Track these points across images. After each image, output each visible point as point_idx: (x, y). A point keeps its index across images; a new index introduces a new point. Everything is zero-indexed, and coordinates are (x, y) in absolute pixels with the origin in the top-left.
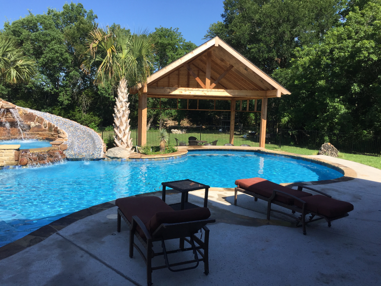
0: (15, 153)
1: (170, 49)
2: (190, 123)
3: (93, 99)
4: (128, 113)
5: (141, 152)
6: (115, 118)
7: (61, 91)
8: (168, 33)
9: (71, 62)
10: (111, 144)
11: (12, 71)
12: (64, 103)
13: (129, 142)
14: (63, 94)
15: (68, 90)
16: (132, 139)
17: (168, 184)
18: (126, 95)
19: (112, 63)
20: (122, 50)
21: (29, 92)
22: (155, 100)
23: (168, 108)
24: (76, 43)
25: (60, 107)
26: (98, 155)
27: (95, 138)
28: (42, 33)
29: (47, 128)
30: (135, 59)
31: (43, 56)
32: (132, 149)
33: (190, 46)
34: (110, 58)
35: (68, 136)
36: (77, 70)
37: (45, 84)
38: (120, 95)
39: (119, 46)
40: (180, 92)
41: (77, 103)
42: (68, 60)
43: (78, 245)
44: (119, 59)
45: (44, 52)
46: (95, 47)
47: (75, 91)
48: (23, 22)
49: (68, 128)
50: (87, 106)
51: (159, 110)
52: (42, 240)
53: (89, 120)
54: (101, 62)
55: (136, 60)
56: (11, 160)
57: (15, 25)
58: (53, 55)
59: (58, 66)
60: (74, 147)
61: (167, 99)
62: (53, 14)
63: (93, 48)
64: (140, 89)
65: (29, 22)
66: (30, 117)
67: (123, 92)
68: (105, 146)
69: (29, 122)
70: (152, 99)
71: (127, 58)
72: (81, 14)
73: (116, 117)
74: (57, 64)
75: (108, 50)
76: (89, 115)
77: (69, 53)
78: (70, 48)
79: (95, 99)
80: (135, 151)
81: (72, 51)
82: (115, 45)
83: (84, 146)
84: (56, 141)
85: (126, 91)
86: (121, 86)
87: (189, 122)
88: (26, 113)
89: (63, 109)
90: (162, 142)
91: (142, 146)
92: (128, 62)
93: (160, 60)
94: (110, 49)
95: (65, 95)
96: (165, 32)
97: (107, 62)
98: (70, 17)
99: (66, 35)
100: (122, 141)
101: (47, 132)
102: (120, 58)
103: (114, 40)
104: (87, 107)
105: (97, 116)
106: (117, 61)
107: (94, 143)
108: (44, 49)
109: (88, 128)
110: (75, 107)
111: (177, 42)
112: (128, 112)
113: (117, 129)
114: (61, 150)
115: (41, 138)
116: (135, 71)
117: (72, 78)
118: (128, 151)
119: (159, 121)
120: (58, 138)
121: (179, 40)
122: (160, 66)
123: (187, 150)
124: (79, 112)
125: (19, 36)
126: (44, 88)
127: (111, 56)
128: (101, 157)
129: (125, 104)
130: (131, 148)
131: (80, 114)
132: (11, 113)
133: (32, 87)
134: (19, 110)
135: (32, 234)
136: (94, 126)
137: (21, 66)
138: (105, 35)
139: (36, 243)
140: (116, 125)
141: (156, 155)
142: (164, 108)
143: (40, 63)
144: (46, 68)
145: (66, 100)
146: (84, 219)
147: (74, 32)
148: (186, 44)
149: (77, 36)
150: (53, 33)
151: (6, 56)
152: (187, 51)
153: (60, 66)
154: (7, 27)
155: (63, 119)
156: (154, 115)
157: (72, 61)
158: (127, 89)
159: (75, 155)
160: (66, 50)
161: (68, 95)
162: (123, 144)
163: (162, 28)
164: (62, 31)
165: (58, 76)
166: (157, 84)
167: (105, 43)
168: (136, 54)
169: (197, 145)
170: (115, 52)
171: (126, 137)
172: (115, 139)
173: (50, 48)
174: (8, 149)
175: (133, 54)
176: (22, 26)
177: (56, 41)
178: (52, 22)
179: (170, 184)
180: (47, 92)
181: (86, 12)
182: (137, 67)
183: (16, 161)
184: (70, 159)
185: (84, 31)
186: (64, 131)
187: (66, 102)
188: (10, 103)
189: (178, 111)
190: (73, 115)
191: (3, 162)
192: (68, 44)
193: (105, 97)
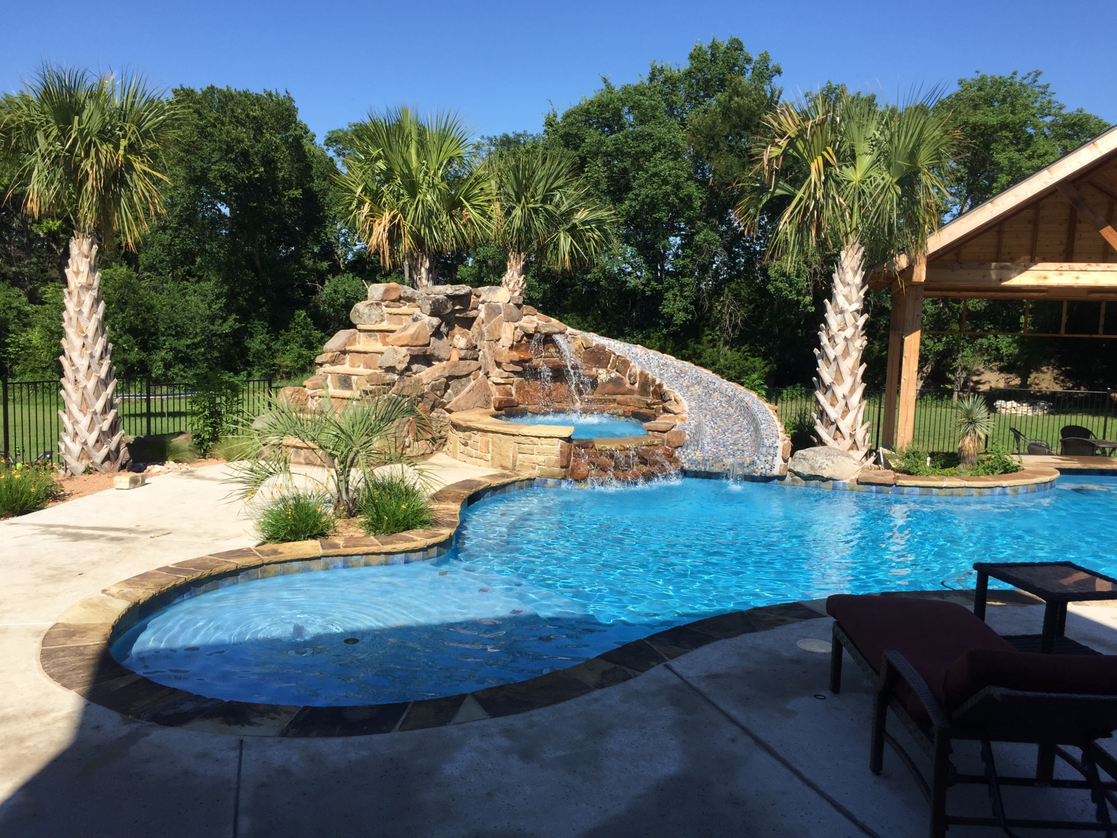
0: (561, 447)
1: (1007, 142)
2: (1063, 381)
3: (751, 307)
4: (861, 346)
5: (893, 466)
6: (820, 362)
7: (670, 288)
8: (1003, 90)
9: (701, 207)
10: (803, 437)
11: (562, 239)
12: (676, 320)
13: (860, 433)
14: (673, 294)
15: (688, 285)
16: (867, 424)
17: (997, 569)
18: (858, 293)
19: (822, 200)
20: (853, 157)
21: (591, 293)
22: (943, 308)
23: (989, 331)
24: (718, 151)
25: (665, 331)
26: (768, 466)
27: (760, 416)
28: (632, 133)
29: (637, 385)
30: (895, 180)
31: (630, 195)
32: (866, 455)
33: (1081, 126)
34: (818, 183)
35: (687, 409)
36: (714, 229)
37: (630, 269)
38: (840, 291)
39: (846, 146)
40: (1040, 277)
41: (708, 319)
42: (691, 202)
43: (723, 707)
44: (842, 186)
45: (634, 184)
46: (777, 158)
47: (704, 287)
48: (588, 109)
49: (688, 387)
50: (735, 327)
51: (954, 340)
52: (631, 678)
53: (737, 367)
54: (790, 198)
55: (897, 183)
56: (551, 465)
57: (569, 120)
58: (655, 189)
59: (665, 219)
60: (702, 439)
61: (984, 303)
62: (661, 78)
63: (770, 160)
64: (903, 272)
65: (603, 107)
66: (598, 357)
67: (848, 284)
68: (786, 442)
69: (594, 369)
70: (934, 303)
71: (868, 181)
72: (737, 68)
73: (825, 358)
74: (663, 215)
75: (813, 161)
76: (740, 354)
77: (697, 181)
78: (699, 167)
79: (757, 306)
80: (876, 462)
81: (704, 175)
82: (834, 146)
83: (730, 439)
84: (657, 421)
85: (858, 280)
86: (844, 265)
87: (1061, 378)
88: (589, 345)
89: (671, 335)
90: (967, 440)
91: (899, 446)
92: (870, 193)
93: (968, 180)
94: (820, 158)
95: (678, 298)
96: (991, 87)
97: (809, 197)
98: (707, 81)
99: (693, 133)
100: (838, 429)
101: (637, 396)
102: (846, 183)
103: (834, 130)
104: (733, 331)
105: (759, 356)
106: (838, 193)
107: (756, 432)
108: (634, 176)
109: (742, 388)
110: (703, 331)
111: (1034, 115)
112: (861, 342)
113: (825, 394)
114: (670, 446)
115: (621, 412)
116: (890, 218)
117: (699, 250)
118: (854, 460)
119: (953, 372)
120: (662, 414)
121: (1042, 108)
122: (966, 198)
123: (1057, 469)
124: (712, 344)
125: (576, 148)
126: (626, 282)
127: (820, 180)
128: (776, 472)
129: (855, 318)
130: (865, 450)
131: (715, 349)
132: (556, 345)
133: (600, 278)
134: (574, 336)
135: (606, 657)
136: (757, 382)
137: (584, 223)
138: (809, 120)
139: (616, 681)
140: (822, 381)
141: (946, 479)
142: (973, 330)
143: (623, 215)
144: (636, 228)
145: (679, 310)
146: (734, 639)
147: (714, 122)
148: (1065, 119)
149: (721, 131)
150: (659, 131)
151: (551, 201)
152: (1066, 142)
153: (669, 220)
154: (552, 126)
155: (675, 363)
156: (937, 353)
157: (703, 203)
158: (861, 274)
159: (705, 461)
160: (690, 174)
161: (685, 298)
162: (840, 440)
163: (983, 78)
164: (683, 124)
165: (665, 248)
166: (957, 254)
167: (805, 141)
168: (900, 166)
169: (1094, 454)
170: (832, 166)
171: (850, 417)
172: (818, 421)
173: (650, 172)
174: (545, 437)
175: (888, 167)
176: (586, 121)
177: (665, 152)
178: (659, 102)
179: (1005, 570)
180: (634, 291)
181: (749, 60)
182: (898, 205)
183: (562, 467)
184: (691, 472)
185: (740, 115)
186: (678, 394)
187: (680, 317)
188: (554, 321)
189: (1021, 342)
190: (695, 352)
191: (534, 468)
192: (697, 157)
193: (785, 300)
